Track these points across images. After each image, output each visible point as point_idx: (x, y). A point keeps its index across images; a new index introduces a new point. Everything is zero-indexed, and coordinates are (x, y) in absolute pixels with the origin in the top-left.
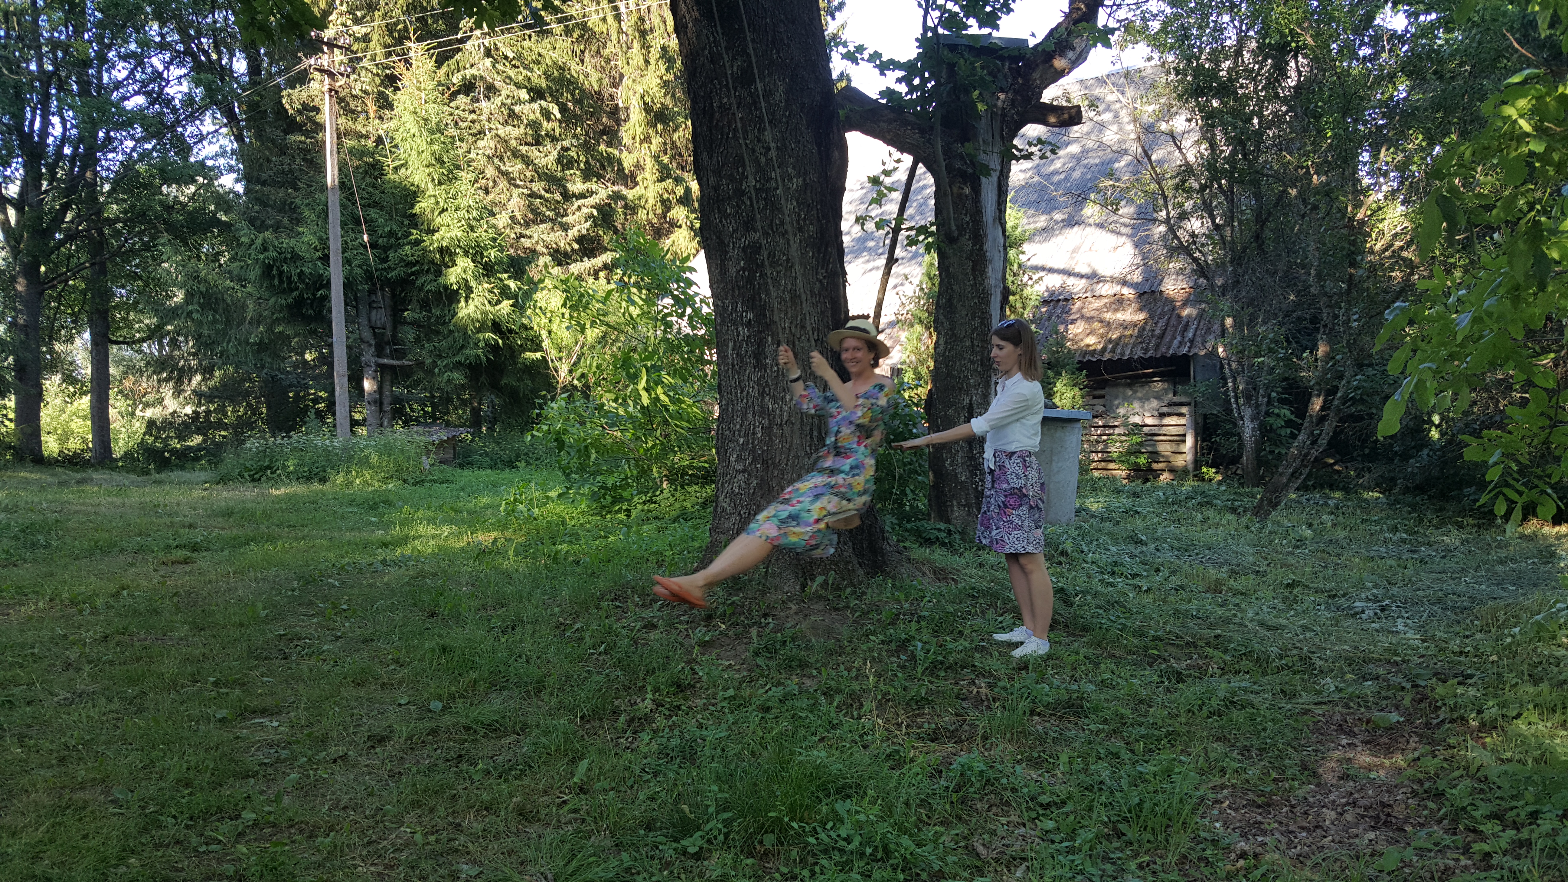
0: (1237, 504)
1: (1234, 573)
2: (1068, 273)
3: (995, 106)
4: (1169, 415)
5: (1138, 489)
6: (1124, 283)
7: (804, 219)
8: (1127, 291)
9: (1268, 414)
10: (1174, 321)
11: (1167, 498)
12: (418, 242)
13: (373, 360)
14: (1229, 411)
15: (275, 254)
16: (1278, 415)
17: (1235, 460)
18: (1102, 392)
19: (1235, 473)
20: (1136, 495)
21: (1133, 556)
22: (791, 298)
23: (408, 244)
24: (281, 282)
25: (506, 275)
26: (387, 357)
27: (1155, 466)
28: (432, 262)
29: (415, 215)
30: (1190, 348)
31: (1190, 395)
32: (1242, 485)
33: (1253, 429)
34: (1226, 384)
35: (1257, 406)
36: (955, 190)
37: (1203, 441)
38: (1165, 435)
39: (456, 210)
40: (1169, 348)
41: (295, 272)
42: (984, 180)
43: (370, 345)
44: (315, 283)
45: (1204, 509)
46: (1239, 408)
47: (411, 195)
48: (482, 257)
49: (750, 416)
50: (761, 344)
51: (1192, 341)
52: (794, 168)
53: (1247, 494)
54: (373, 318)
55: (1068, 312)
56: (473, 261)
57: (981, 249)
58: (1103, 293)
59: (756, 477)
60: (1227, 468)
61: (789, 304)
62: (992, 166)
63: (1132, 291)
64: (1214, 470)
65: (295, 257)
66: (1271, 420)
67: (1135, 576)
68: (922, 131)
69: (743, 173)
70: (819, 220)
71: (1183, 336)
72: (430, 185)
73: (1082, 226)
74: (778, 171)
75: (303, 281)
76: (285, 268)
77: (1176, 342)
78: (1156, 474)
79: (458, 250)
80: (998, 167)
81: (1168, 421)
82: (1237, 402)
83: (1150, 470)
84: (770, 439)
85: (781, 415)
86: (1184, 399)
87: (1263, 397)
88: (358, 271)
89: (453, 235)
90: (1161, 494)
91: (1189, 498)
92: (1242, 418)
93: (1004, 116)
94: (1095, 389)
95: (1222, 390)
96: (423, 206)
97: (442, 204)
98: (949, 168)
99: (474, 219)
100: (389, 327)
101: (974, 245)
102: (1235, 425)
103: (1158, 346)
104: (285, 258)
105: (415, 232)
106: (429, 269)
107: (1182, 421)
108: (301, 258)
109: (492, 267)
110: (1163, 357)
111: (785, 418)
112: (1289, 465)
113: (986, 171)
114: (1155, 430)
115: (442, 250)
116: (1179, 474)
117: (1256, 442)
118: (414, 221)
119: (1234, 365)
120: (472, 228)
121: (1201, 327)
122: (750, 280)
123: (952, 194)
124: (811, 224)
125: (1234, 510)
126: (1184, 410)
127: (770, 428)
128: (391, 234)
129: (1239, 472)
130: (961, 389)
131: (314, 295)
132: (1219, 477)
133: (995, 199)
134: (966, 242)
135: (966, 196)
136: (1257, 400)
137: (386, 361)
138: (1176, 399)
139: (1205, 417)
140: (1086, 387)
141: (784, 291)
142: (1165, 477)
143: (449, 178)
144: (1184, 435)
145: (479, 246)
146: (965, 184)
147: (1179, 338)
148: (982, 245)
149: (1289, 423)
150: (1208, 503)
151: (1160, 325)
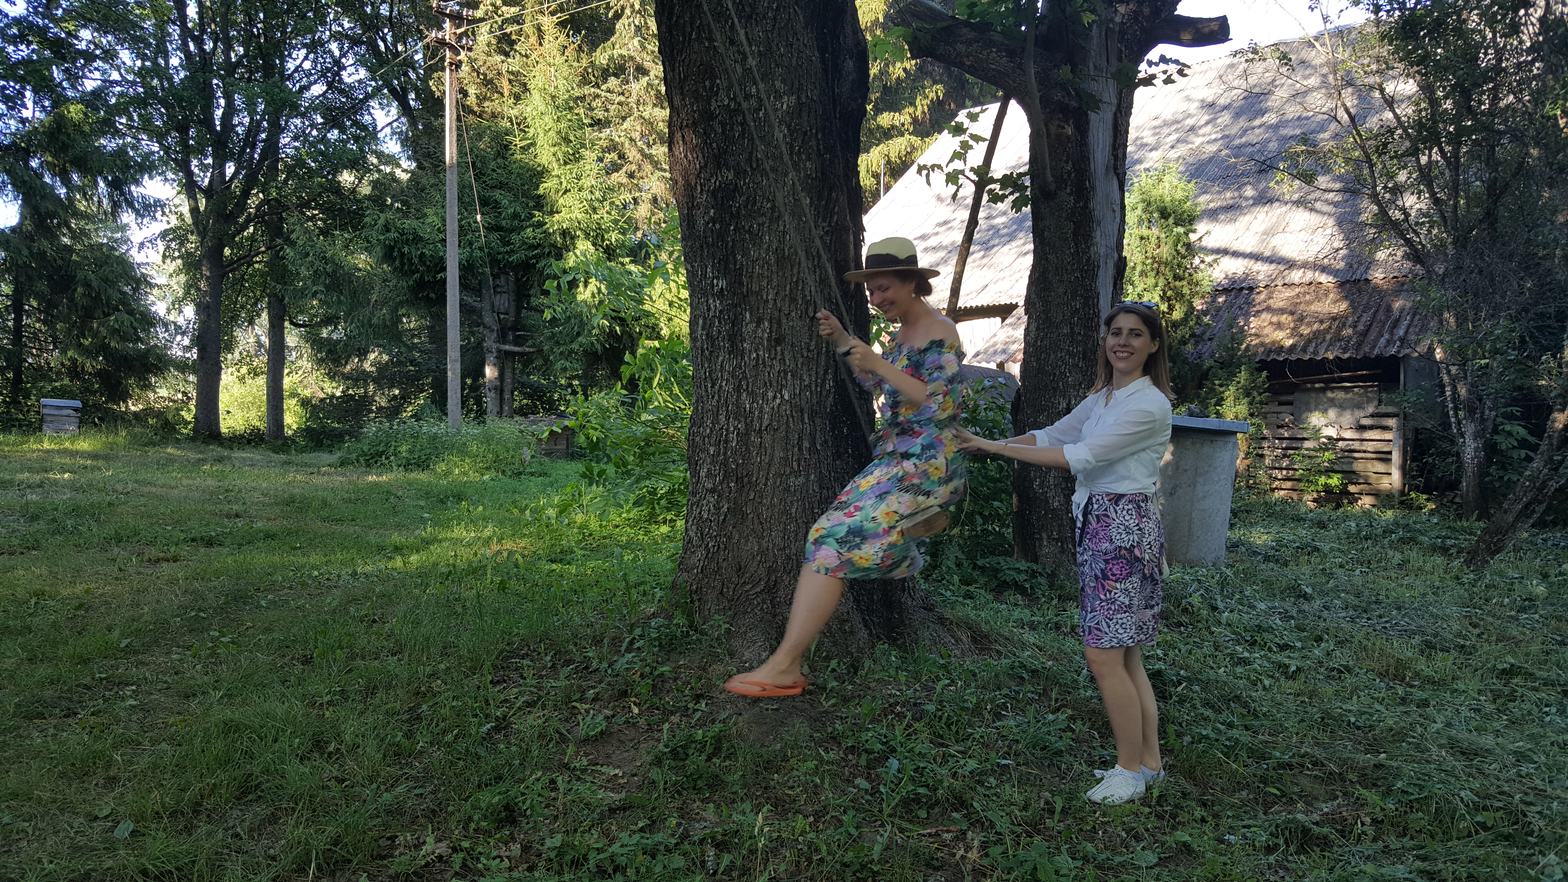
0: (1449, 542)
1: (1428, 648)
2: (1256, 257)
3: (1112, 20)
4: (1371, 428)
5: (1325, 518)
6: (1324, 269)
7: (799, 153)
8: (1324, 278)
9: (1495, 431)
10: (1381, 316)
11: (1359, 531)
12: (541, 224)
13: (495, 346)
14: (1447, 425)
15: (396, 235)
16: (1510, 434)
17: (1454, 485)
18: (1289, 398)
19: (1452, 502)
20: (1322, 525)
21: (1286, 617)
22: (777, 262)
23: (530, 226)
24: (402, 264)
25: (627, 260)
26: (509, 343)
27: (1352, 489)
28: (554, 246)
29: (540, 196)
30: (1401, 347)
31: (1397, 404)
32: (1459, 517)
33: (1476, 449)
34: (1443, 393)
35: (1483, 420)
36: (1053, 129)
37: (1413, 460)
38: (1365, 452)
39: (580, 190)
40: (1374, 347)
41: (415, 253)
42: (1092, 116)
43: (492, 331)
44: (436, 265)
45: (1406, 547)
46: (1459, 423)
47: (539, 174)
48: (603, 240)
49: (722, 418)
50: (736, 322)
51: (1402, 340)
52: (784, 81)
53: (1464, 530)
54: (497, 303)
55: (1250, 303)
56: (594, 244)
57: (1085, 207)
58: (1297, 280)
59: (729, 501)
60: (1442, 495)
61: (774, 269)
62: (1106, 98)
63: (1330, 279)
64: (1425, 497)
65: (417, 239)
66: (1498, 438)
67: (1283, 647)
68: (1011, 54)
69: (712, 88)
70: (820, 155)
71: (1392, 334)
72: (555, 165)
73: (1276, 204)
74: (762, 86)
75: (424, 263)
76: (406, 250)
77: (1383, 341)
78: (1353, 499)
79: (578, 233)
80: (1115, 101)
81: (1369, 435)
82: (1456, 415)
83: (1345, 493)
84: (747, 449)
85: (760, 418)
86: (1390, 409)
87: (1491, 410)
88: (478, 253)
89: (573, 216)
90: (1353, 525)
91: (1387, 532)
92: (1462, 435)
93: (1122, 33)
94: (1282, 394)
95: (1439, 400)
96: (547, 186)
97: (564, 184)
98: (1045, 101)
99: (598, 200)
100: (512, 313)
101: (1077, 202)
102: (1453, 442)
103: (1359, 345)
104: (408, 240)
105: (537, 213)
106: (550, 252)
107: (1388, 436)
108: (421, 239)
109: (614, 251)
110: (1365, 358)
111: (766, 423)
112: (1518, 500)
113: (1095, 103)
114: (1356, 445)
115: (565, 233)
116: (1384, 499)
117: (1479, 465)
118: (540, 203)
119: (1454, 369)
120: (594, 210)
121: (1415, 322)
122: (721, 235)
123: (1049, 135)
124: (809, 159)
125: (1444, 550)
126: (1392, 422)
127: (747, 434)
128: (515, 216)
129: (1457, 500)
130: (1055, 389)
131: (434, 277)
132: (1431, 506)
133: (1109, 141)
134: (1067, 198)
135: (1068, 137)
136: (1483, 413)
137: (507, 347)
138: (1383, 409)
139: (1417, 431)
140: (1266, 391)
141: (768, 250)
142: (1366, 502)
143: (574, 158)
144: (1390, 453)
145: (600, 229)
146: (1067, 122)
147: (1386, 336)
148: (1087, 201)
149: (1523, 444)
150: (1412, 539)
151: (1363, 320)
